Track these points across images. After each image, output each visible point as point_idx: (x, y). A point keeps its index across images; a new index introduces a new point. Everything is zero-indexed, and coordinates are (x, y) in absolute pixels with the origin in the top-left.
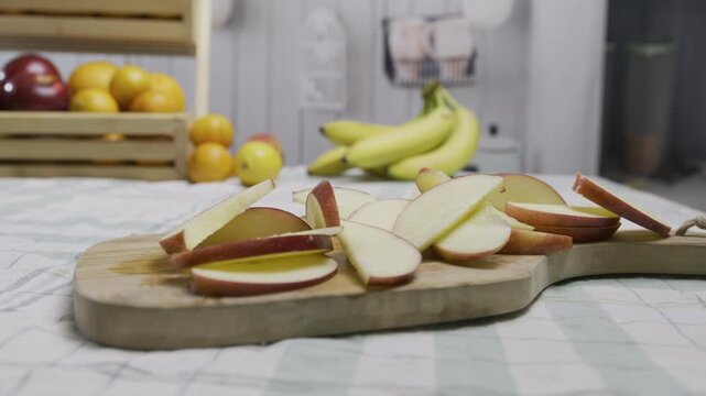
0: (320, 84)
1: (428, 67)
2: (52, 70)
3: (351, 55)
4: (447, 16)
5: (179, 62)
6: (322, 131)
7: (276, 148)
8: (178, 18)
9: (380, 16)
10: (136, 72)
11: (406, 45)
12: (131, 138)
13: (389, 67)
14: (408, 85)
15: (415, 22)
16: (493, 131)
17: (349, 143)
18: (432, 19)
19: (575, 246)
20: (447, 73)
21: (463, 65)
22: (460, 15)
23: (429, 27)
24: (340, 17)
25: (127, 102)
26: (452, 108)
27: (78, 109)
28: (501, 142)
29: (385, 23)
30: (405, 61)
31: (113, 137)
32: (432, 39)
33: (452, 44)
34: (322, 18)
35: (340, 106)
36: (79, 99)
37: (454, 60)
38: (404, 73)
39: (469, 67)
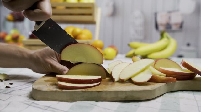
1: (168, 27)
3: (145, 23)
4: (174, 11)
5: (90, 26)
6: (129, 45)
7: (115, 50)
8: (90, 14)
9: (154, 12)
11: (161, 20)
13: (157, 26)
15: (164, 13)
16: (188, 45)
18: (170, 12)
19: (177, 81)
20: (174, 28)
21: (179, 26)
22: (178, 10)
23: (169, 15)
24: (142, 12)
25: (76, 37)
26: (168, 39)
28: (191, 48)
29: (156, 14)
30: (162, 25)
32: (170, 18)
33: (176, 19)
34: (137, 13)
37: (176, 24)
38: (161, 28)
39: (181, 26)
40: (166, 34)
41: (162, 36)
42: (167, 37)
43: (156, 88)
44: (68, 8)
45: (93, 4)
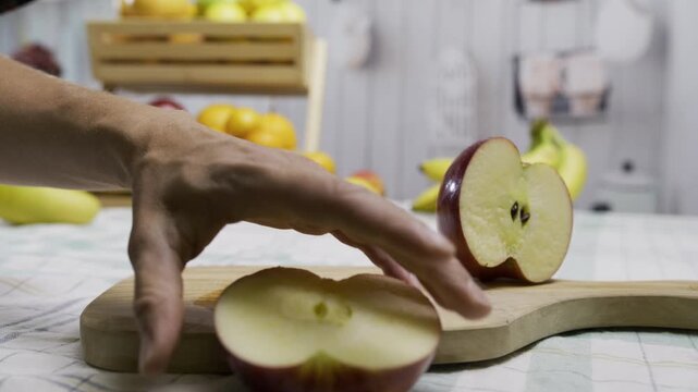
1: (559, 105)
4: (579, 51)
5: (291, 103)
6: (422, 169)
7: (377, 184)
8: (289, 63)
9: (510, 52)
10: (248, 111)
11: (536, 82)
13: (519, 103)
15: (546, 58)
16: (628, 167)
18: (563, 55)
20: (578, 108)
21: (594, 102)
22: (591, 49)
23: (561, 63)
24: (470, 54)
26: (558, 146)
28: (636, 179)
29: (516, 61)
30: (536, 98)
32: (563, 75)
33: (584, 79)
34: (452, 57)
37: (586, 96)
38: (535, 110)
39: (603, 102)
40: (550, 132)
41: (536, 136)
42: (555, 143)
43: (511, 319)
44: (210, 39)
45: (297, 27)
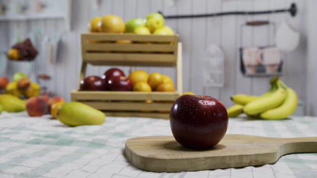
0: (212, 76)
1: (260, 69)
2: (122, 74)
3: (226, 63)
4: (269, 46)
6: (232, 99)
8: (172, 53)
9: (239, 47)
10: (158, 75)
11: (250, 59)
12: (155, 102)
13: (243, 68)
14: (251, 76)
15: (254, 49)
17: (244, 104)
18: (262, 48)
20: (269, 71)
21: (276, 68)
22: (274, 46)
23: (261, 51)
24: (221, 47)
25: (155, 87)
26: (285, 89)
27: (137, 90)
29: (241, 50)
30: (250, 66)
31: (149, 101)
32: (262, 57)
33: (271, 58)
34: (213, 48)
35: (221, 85)
36: (137, 86)
37: (272, 66)
39: (280, 68)
40: (280, 82)
42: (283, 87)
